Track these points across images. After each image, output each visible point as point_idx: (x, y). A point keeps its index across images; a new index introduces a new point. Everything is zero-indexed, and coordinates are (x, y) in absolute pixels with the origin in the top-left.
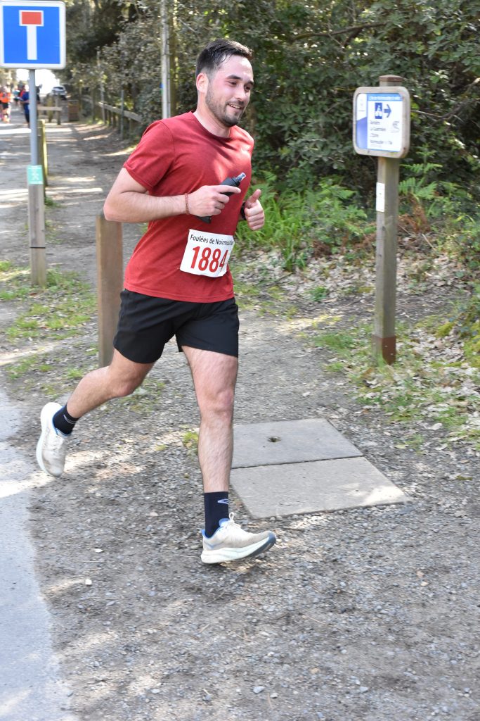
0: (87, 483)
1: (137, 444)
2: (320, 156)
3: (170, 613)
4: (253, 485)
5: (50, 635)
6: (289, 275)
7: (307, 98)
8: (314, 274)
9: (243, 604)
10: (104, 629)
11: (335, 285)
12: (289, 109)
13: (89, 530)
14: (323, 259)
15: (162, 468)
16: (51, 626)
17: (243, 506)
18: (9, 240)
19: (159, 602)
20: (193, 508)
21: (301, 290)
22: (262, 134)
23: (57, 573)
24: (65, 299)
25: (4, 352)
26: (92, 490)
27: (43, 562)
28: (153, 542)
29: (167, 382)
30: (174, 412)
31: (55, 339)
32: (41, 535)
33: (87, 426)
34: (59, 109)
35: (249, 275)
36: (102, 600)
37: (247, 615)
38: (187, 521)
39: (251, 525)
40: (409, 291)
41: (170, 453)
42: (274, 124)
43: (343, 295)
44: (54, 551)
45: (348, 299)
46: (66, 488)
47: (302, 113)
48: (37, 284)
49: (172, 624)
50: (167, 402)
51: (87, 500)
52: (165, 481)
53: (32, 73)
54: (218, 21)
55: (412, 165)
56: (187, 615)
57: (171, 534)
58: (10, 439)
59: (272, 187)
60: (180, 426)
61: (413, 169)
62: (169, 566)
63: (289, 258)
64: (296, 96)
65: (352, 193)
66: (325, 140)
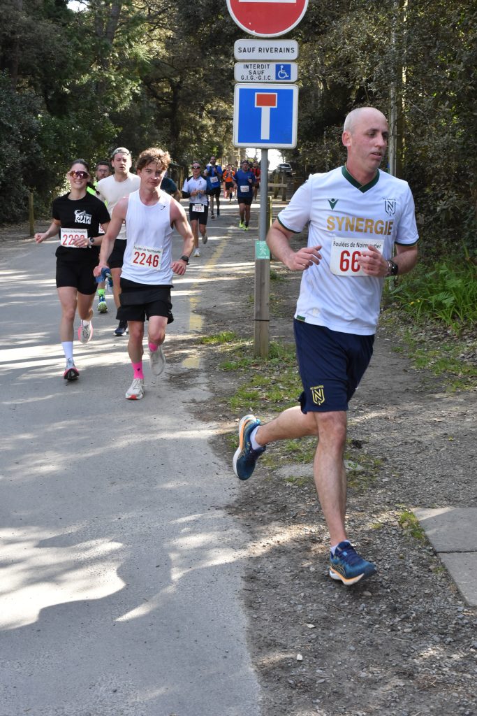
0: (302, 557)
1: (353, 521)
3: (380, 696)
4: (470, 571)
5: (259, 708)
9: (456, 695)
10: (313, 707)
13: (302, 604)
15: (377, 547)
16: (260, 699)
17: (458, 593)
18: (233, 312)
19: (370, 684)
20: (407, 590)
23: (269, 646)
24: (286, 372)
25: (226, 421)
26: (306, 564)
27: (256, 633)
28: (365, 622)
29: (385, 460)
30: (390, 490)
31: (275, 411)
32: (254, 605)
33: (304, 499)
34: (285, 186)
35: (470, 356)
36: (312, 676)
37: (460, 706)
38: (401, 603)
39: (466, 612)
41: (385, 532)
44: (267, 623)
46: (281, 560)
48: (260, 356)
49: (382, 708)
50: (384, 480)
51: (301, 574)
52: (380, 560)
53: (264, 152)
54: (447, 104)
56: (398, 700)
57: (384, 615)
58: (228, 507)
60: (396, 505)
62: (380, 648)
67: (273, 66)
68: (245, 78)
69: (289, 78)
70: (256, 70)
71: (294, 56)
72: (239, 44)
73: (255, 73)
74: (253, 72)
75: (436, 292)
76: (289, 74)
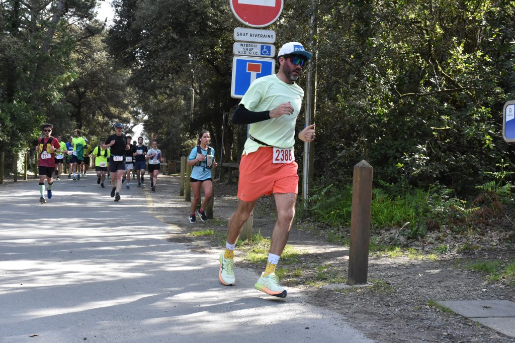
2: (426, 168)
6: (414, 241)
7: (404, 136)
8: (432, 241)
11: (452, 245)
12: (391, 143)
14: (436, 231)
21: (426, 249)
22: (373, 158)
40: (506, 248)
42: (383, 152)
43: (460, 250)
45: (466, 252)
47: (401, 146)
55: (494, 173)
59: (385, 191)
61: (495, 175)
63: (414, 229)
64: (395, 136)
65: (451, 190)
66: (428, 158)
67: (259, 46)
68: (241, 52)
69: (269, 54)
71: (273, 40)
72: (237, 30)
73: (247, 49)
74: (246, 49)
75: (347, 207)
76: (270, 52)
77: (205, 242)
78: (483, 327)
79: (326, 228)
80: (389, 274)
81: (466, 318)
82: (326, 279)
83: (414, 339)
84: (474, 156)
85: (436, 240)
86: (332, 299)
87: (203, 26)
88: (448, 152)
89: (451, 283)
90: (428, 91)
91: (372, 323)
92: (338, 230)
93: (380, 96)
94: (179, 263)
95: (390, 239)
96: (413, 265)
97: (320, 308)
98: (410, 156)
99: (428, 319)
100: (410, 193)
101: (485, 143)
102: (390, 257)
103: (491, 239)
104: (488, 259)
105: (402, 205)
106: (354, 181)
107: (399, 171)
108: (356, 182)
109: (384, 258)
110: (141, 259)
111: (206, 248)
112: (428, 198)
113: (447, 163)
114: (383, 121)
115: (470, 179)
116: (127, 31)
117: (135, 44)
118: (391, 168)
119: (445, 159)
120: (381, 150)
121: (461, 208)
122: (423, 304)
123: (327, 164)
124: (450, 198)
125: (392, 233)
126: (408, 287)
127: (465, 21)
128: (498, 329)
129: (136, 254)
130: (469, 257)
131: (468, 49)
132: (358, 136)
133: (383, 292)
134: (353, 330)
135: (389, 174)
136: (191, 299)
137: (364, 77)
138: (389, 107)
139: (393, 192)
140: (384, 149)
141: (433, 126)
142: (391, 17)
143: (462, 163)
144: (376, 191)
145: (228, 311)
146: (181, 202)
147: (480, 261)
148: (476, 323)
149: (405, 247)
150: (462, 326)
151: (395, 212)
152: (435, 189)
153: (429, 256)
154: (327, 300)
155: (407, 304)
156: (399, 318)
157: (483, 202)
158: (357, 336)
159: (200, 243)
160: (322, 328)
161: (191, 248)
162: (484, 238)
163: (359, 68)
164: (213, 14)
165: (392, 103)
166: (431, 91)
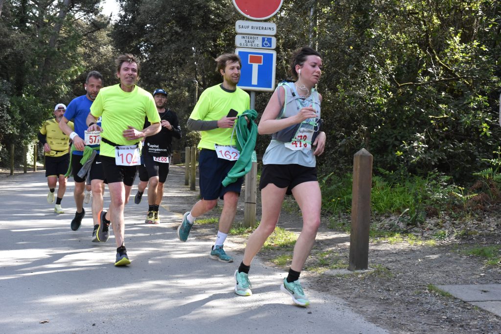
2: (424, 156)
6: (414, 228)
7: (402, 125)
8: (431, 227)
11: (451, 231)
12: (390, 132)
14: (434, 218)
21: (426, 235)
22: (373, 147)
30: (406, 279)
41: (423, 295)
42: (382, 140)
43: (458, 235)
45: (464, 238)
47: (400, 134)
55: (491, 160)
59: (384, 179)
61: (492, 162)
63: (414, 216)
64: (394, 124)
65: (449, 177)
66: (427, 146)
67: (260, 38)
68: (242, 44)
69: (271, 46)
70: (250, 40)
71: (274, 32)
72: (239, 23)
73: (249, 42)
74: (247, 41)
75: (347, 194)
76: (271, 44)
77: (209, 229)
78: (482, 310)
79: (327, 215)
80: (390, 260)
81: (465, 302)
82: (328, 265)
83: (414, 323)
84: (471, 144)
85: (435, 226)
86: (334, 284)
87: (206, 19)
88: (446, 140)
89: (450, 268)
90: (426, 80)
91: (373, 307)
92: (339, 217)
93: (379, 85)
94: (184, 251)
95: (390, 225)
96: (412, 251)
97: (322, 293)
98: (409, 144)
99: (428, 303)
100: (410, 181)
101: (482, 131)
102: (391, 243)
103: (488, 225)
104: (486, 244)
105: (402, 192)
106: (354, 169)
107: (398, 159)
108: (356, 170)
109: (384, 244)
110: (147, 247)
111: (210, 236)
112: (427, 185)
113: (445, 151)
114: (382, 110)
115: (468, 166)
116: (132, 25)
117: (140, 38)
118: (390, 156)
119: (444, 147)
120: (380, 138)
121: (459, 195)
122: (423, 289)
123: (328, 153)
124: (448, 185)
125: (392, 220)
126: (407, 272)
127: (461, 12)
128: (497, 313)
129: (143, 242)
130: (467, 242)
131: (465, 39)
132: (358, 125)
133: (384, 277)
134: (355, 314)
135: (388, 162)
136: (196, 285)
137: (363, 67)
138: (388, 96)
139: (393, 180)
140: (383, 138)
141: (431, 115)
142: (390, 9)
143: (461, 151)
144: (376, 178)
145: (233, 297)
146: (186, 192)
147: (478, 247)
148: (474, 307)
149: (405, 233)
150: (461, 310)
151: (394, 199)
152: (434, 176)
153: (429, 241)
154: (329, 285)
155: (407, 288)
156: (399, 303)
157: (481, 189)
158: (358, 320)
159: (204, 231)
160: (324, 313)
161: (196, 236)
162: (482, 224)
163: (358, 59)
164: (215, 8)
165: (391, 93)
166: (429, 80)
